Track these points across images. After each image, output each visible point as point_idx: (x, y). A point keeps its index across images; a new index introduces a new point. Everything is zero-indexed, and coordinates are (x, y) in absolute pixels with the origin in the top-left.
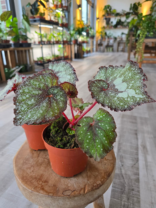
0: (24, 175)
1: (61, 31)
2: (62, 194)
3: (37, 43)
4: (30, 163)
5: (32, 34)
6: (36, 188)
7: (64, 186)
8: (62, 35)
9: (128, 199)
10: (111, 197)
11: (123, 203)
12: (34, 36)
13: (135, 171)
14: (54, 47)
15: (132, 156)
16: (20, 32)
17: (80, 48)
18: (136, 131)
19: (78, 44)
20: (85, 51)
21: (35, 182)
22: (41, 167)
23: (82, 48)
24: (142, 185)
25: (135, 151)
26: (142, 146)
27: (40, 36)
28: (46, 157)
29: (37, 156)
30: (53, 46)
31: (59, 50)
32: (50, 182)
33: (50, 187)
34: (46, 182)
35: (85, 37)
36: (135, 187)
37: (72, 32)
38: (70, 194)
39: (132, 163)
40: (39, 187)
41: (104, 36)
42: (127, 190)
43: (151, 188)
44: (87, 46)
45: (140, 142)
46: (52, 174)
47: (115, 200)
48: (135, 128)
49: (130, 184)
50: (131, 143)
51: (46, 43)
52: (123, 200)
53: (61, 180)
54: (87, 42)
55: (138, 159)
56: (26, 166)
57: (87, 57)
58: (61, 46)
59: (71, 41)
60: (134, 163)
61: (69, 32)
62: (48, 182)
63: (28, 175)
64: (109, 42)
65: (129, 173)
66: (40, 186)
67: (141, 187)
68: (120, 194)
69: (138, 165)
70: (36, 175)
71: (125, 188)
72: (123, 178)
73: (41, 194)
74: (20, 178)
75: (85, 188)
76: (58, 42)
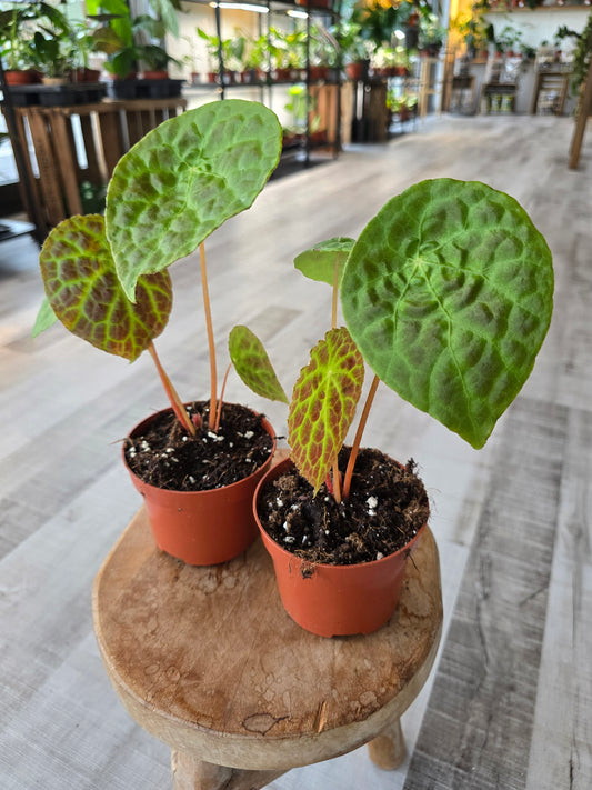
0: (126, 644)
1: (302, 26)
2: (243, 725)
3: (204, 79)
4: (148, 600)
5: (185, 38)
6: (158, 693)
7: (250, 698)
8: (306, 44)
9: (490, 718)
10: (430, 705)
11: (469, 730)
12: (193, 47)
13: (531, 622)
14: (270, 93)
15: (527, 565)
16: (140, 33)
17: (378, 95)
18: (559, 466)
19: (367, 82)
20: (396, 109)
21: (159, 673)
22: (183, 618)
23: (384, 98)
24: (549, 675)
25: (542, 547)
26: (571, 527)
27: (215, 50)
28: (201, 585)
29: (173, 576)
30: (266, 90)
31: (289, 108)
32: (207, 679)
33: (204, 694)
34: (194, 675)
35: (400, 49)
36: (521, 679)
37: (348, 29)
38: (267, 728)
39: (522, 589)
40: (170, 693)
41: (483, 41)
42: (490, 687)
43: (578, 689)
44: (406, 87)
45: (566, 511)
46: (217, 649)
47: (444, 715)
48: (558, 457)
49: (506, 665)
50: (531, 514)
51: (238, 78)
52: (471, 720)
53: (245, 675)
54: (407, 73)
55: (548, 576)
56: (131, 612)
57: (402, 134)
58: (300, 89)
59: (339, 67)
60: (530, 591)
61: (333, 30)
62: (199, 678)
63: (139, 645)
64: (499, 67)
65: (507, 626)
66: (173, 689)
67: (541, 680)
68: (462, 698)
69: (546, 601)
70: (164, 650)
71: (483, 679)
72: (483, 643)
73: (176, 719)
74: (112, 654)
75: (318, 713)
76: (286, 76)
